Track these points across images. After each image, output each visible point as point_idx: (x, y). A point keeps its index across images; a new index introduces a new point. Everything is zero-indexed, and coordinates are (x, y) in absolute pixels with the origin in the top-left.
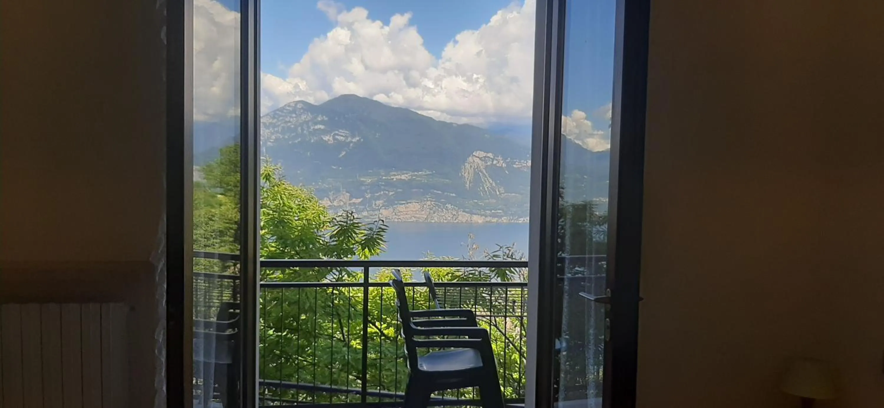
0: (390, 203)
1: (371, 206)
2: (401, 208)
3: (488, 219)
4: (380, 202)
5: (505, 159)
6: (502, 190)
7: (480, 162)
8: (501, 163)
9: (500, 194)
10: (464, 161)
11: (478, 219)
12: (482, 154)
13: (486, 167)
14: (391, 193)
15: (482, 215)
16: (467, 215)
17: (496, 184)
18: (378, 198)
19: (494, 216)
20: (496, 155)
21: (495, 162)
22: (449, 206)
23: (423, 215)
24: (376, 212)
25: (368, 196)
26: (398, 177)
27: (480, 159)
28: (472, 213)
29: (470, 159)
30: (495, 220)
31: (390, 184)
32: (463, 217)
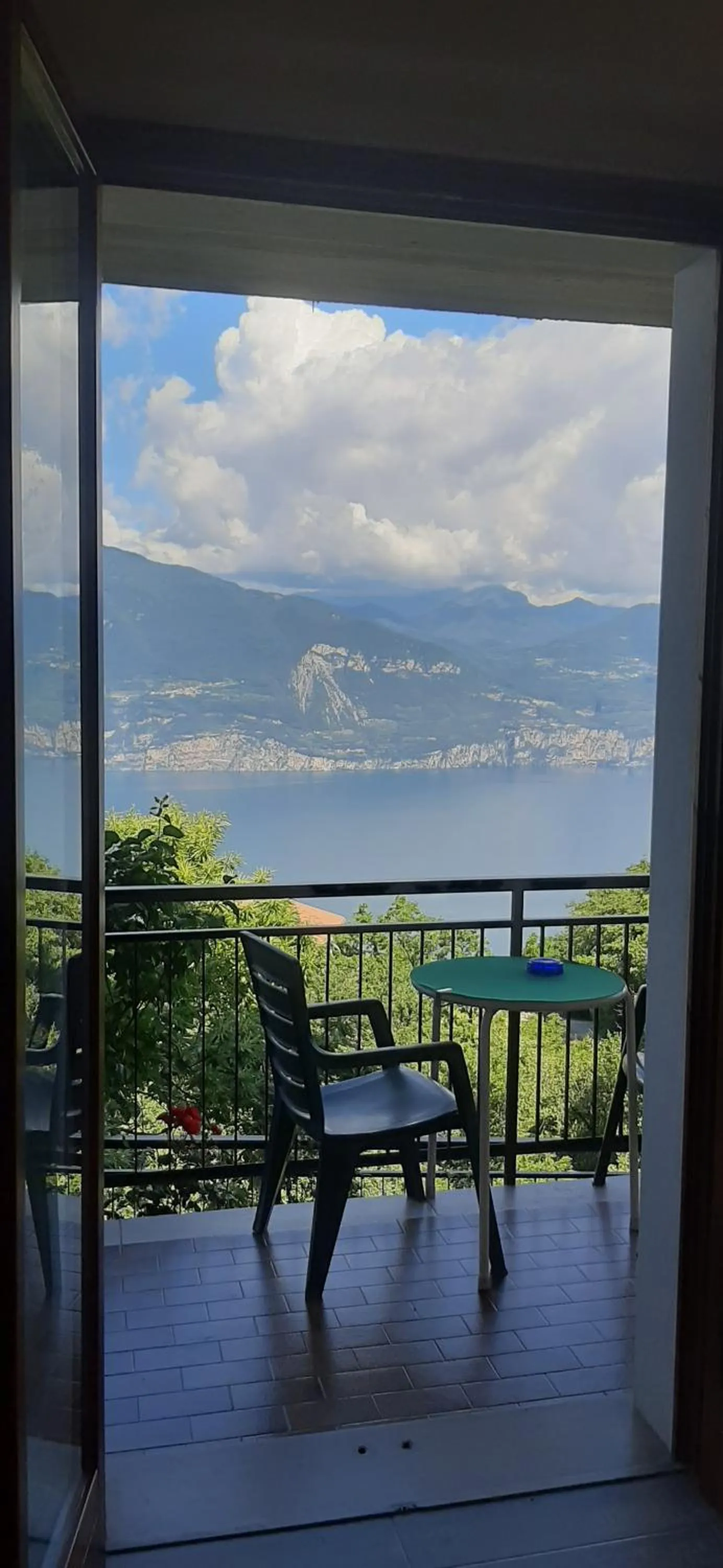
0: (164, 738)
1: (129, 744)
2: (187, 746)
3: (341, 764)
4: (147, 737)
5: (367, 658)
6: (364, 713)
7: (323, 663)
8: (360, 665)
9: (361, 720)
10: (297, 660)
11: (322, 765)
12: (327, 649)
13: (335, 673)
14: (166, 721)
15: (329, 758)
16: (304, 757)
17: (354, 703)
18: (143, 730)
19: (351, 758)
20: (352, 651)
21: (350, 664)
22: (270, 742)
23: (225, 759)
24: (140, 755)
25: (125, 726)
26: (178, 692)
27: (325, 658)
28: (311, 755)
29: (307, 658)
30: (351, 766)
31: (163, 704)
32: (297, 762)
